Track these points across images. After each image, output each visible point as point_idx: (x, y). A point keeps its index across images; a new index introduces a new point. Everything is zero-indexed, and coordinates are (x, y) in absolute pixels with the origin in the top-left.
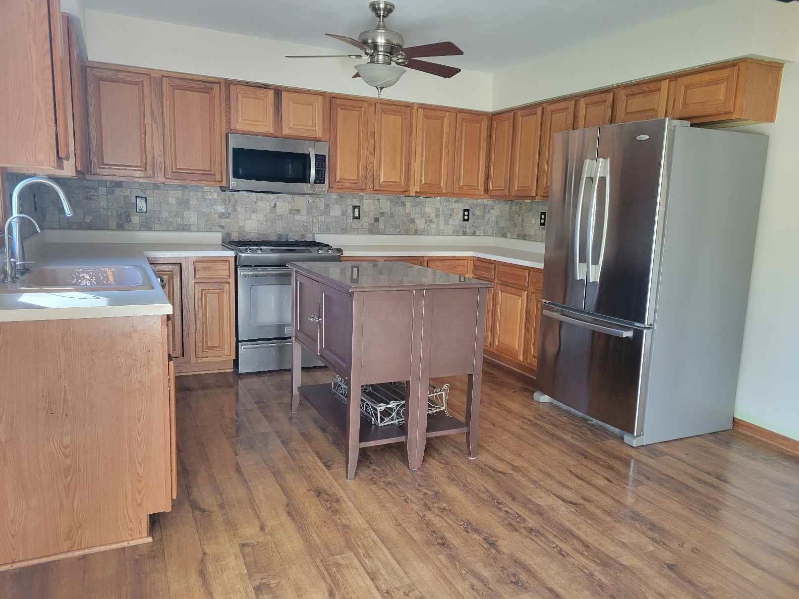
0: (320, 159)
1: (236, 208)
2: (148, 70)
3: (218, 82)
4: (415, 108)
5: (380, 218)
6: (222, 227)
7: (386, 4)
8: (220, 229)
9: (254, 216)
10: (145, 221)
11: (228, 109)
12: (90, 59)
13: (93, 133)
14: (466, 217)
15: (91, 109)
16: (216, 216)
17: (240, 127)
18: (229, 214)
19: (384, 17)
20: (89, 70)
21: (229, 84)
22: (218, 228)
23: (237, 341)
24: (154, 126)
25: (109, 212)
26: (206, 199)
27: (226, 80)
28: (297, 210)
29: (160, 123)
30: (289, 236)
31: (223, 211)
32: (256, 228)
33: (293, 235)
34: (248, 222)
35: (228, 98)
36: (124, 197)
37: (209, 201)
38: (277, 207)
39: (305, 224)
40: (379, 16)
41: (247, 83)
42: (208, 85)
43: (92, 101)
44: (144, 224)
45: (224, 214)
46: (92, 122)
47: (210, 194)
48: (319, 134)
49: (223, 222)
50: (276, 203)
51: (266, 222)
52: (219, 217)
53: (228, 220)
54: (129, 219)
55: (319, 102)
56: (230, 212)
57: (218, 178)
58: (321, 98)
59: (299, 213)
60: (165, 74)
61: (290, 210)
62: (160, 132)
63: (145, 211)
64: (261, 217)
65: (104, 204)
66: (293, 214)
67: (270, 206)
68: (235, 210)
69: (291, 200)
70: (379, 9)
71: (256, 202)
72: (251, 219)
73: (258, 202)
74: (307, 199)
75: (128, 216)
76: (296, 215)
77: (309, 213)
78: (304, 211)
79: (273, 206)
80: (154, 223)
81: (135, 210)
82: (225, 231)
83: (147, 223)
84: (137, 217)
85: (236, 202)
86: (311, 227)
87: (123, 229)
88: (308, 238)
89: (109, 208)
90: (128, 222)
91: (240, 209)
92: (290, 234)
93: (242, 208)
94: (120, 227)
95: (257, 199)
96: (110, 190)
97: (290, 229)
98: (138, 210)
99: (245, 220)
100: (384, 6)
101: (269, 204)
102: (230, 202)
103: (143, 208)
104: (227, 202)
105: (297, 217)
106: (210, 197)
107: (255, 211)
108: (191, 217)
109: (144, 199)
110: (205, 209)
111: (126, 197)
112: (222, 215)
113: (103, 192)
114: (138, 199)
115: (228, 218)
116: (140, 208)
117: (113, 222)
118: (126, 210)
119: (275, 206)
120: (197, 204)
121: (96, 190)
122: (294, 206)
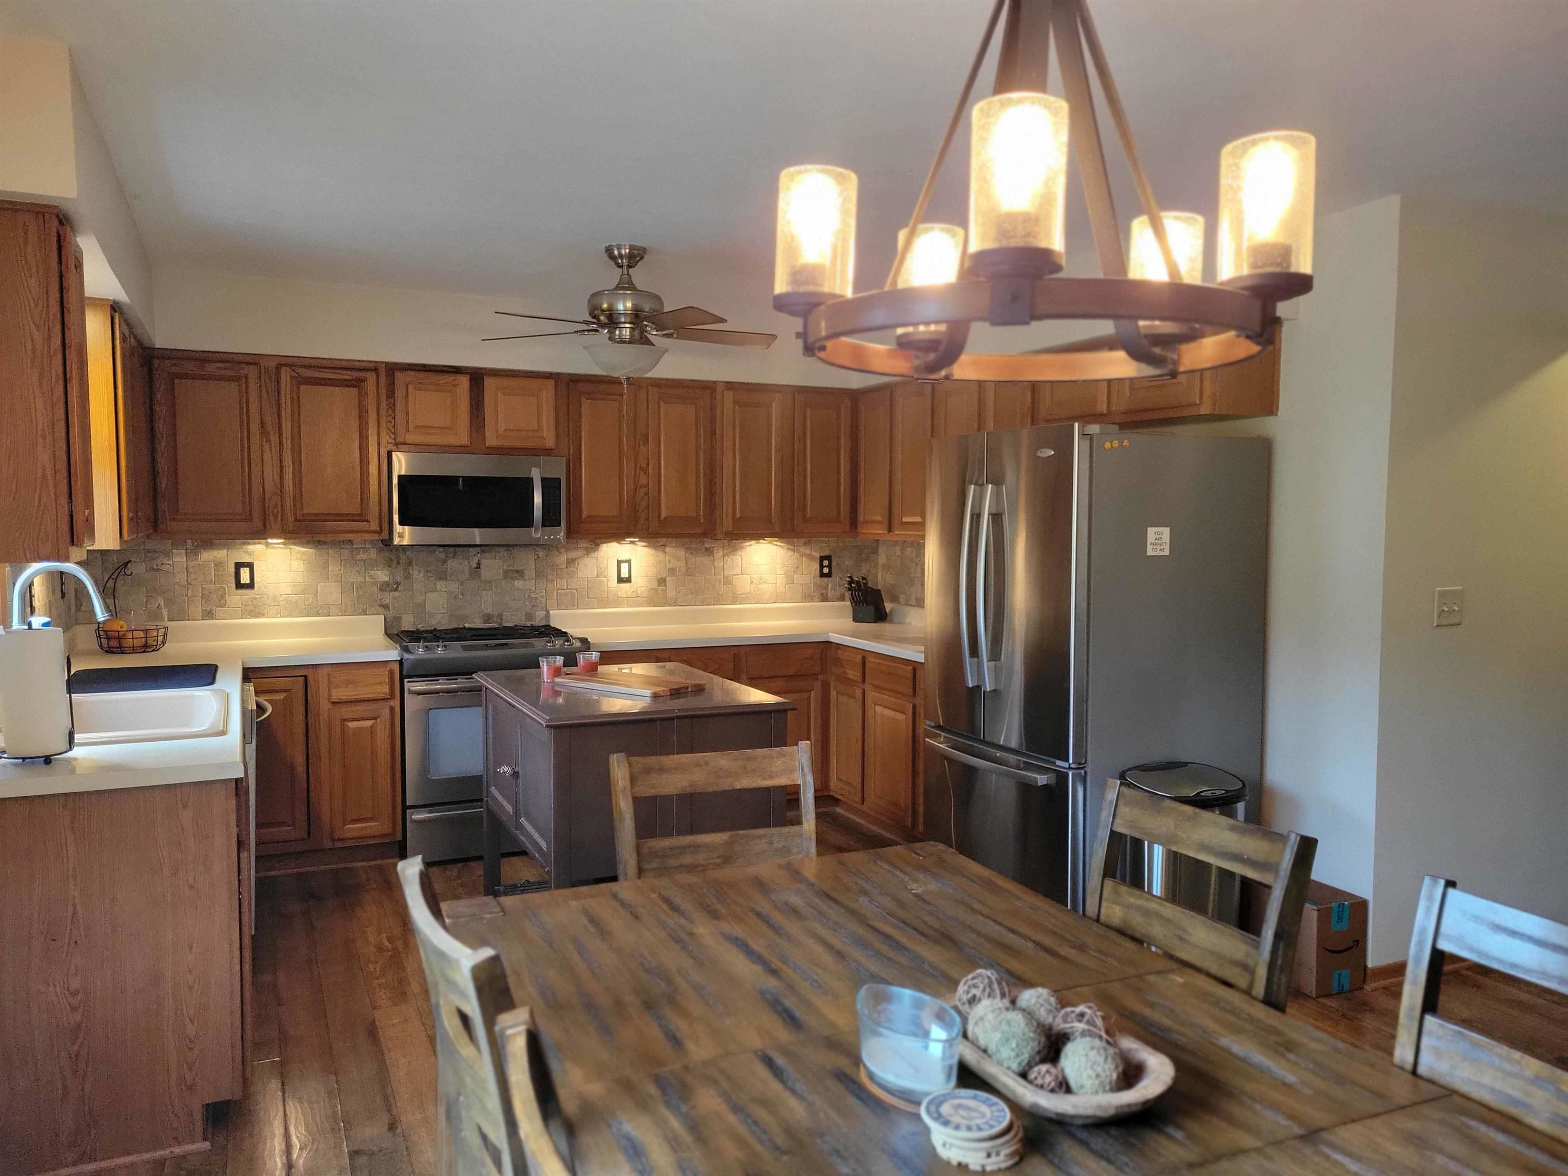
0: (551, 486)
1: (409, 573)
2: (253, 357)
3: (374, 368)
4: (719, 389)
5: (668, 579)
6: (386, 607)
7: (632, 248)
8: (381, 610)
9: (440, 585)
10: (250, 603)
11: (390, 412)
12: (157, 346)
13: (163, 464)
14: (826, 570)
15: (161, 426)
16: (375, 589)
17: (410, 438)
18: (398, 584)
19: (629, 267)
20: (156, 362)
21: (393, 369)
22: (378, 607)
23: (405, 808)
24: (266, 447)
25: (190, 591)
26: (356, 561)
27: (387, 364)
28: (518, 572)
29: (274, 439)
30: (505, 618)
31: (387, 579)
32: (445, 606)
33: (511, 615)
34: (432, 596)
35: (391, 394)
36: (216, 565)
37: (361, 563)
38: (482, 567)
39: (533, 595)
40: (621, 267)
41: (424, 366)
42: (356, 374)
43: (161, 411)
44: (249, 608)
45: (387, 584)
46: (162, 446)
47: (364, 552)
48: (550, 443)
49: (388, 598)
50: (479, 563)
51: (463, 595)
52: (381, 589)
53: (397, 594)
54: (223, 601)
55: (548, 391)
56: (399, 579)
57: (374, 525)
58: (551, 382)
59: (522, 576)
60: (283, 360)
61: (506, 573)
62: (276, 457)
63: (251, 586)
64: (453, 586)
65: (181, 577)
66: (512, 578)
67: (470, 566)
68: (408, 577)
69: (506, 554)
70: (621, 256)
71: (444, 562)
72: (436, 591)
73: (449, 561)
74: (535, 551)
75: (223, 596)
76: (516, 579)
77: (540, 575)
78: (530, 572)
79: (475, 565)
80: (266, 606)
81: (234, 585)
82: (391, 614)
83: (255, 606)
84: (237, 598)
85: (410, 563)
86: (544, 600)
87: (212, 618)
88: (538, 620)
89: (190, 584)
90: (221, 607)
91: (417, 574)
92: (506, 614)
93: (420, 572)
94: (209, 614)
95: (446, 556)
96: (193, 553)
97: (506, 604)
98: (239, 585)
99: (426, 593)
100: (627, 251)
101: (469, 563)
102: (398, 563)
103: (248, 582)
104: (394, 564)
105: (519, 584)
106: (364, 557)
107: (443, 576)
108: (331, 592)
109: (250, 566)
110: (355, 578)
111: (218, 565)
112: (384, 587)
113: (179, 559)
114: (239, 566)
115: (396, 590)
116: (242, 582)
117: (197, 608)
118: (218, 586)
119: (478, 567)
120: (340, 570)
121: (168, 555)
122: (512, 565)
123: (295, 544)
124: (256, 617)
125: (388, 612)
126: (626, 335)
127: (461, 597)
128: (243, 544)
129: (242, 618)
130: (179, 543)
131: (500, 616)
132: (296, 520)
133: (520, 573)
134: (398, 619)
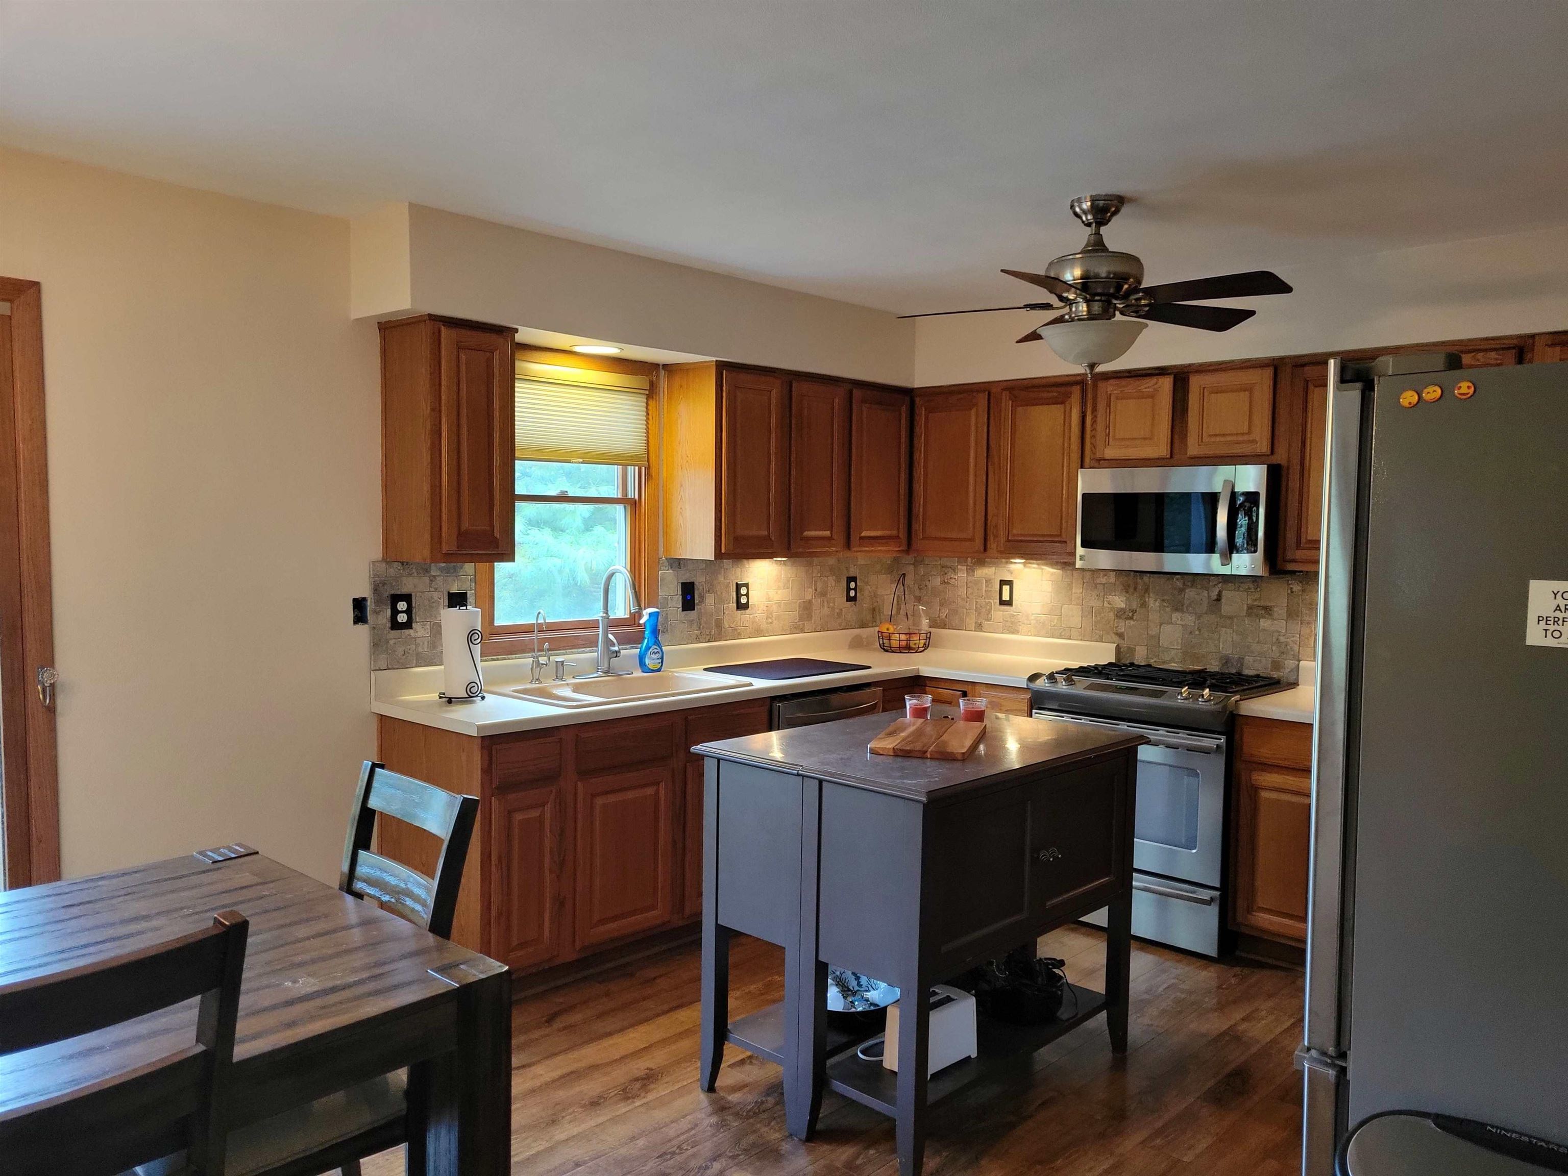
1: (1145, 601)
6: (1121, 635)
8: (1116, 638)
9: (1176, 616)
10: (1009, 620)
16: (1112, 615)
17: (1109, 453)
18: (1134, 612)
21: (1097, 380)
22: (1113, 636)
25: (967, 604)
27: (1092, 375)
30: (1246, 661)
31: (1123, 605)
32: (1180, 641)
33: (1254, 661)
34: (1167, 628)
36: (986, 581)
37: (1101, 587)
38: (1223, 600)
39: (1282, 639)
41: (1128, 371)
44: (1008, 624)
45: (1123, 611)
49: (1122, 626)
50: (1220, 591)
51: (1200, 630)
52: (1117, 616)
53: (1132, 622)
54: (989, 616)
55: (1265, 381)
56: (1134, 607)
59: (1270, 615)
61: (1250, 608)
63: (1009, 603)
64: (1190, 619)
65: (962, 592)
66: (1257, 616)
67: (1209, 597)
68: (1144, 605)
69: (1251, 586)
70: (1085, 212)
71: (1182, 591)
72: (1172, 623)
73: (1187, 591)
74: (1289, 585)
75: (989, 611)
76: (1263, 617)
77: (1292, 614)
78: (1280, 611)
79: (1216, 597)
80: (1020, 623)
81: (998, 601)
82: (1124, 644)
83: (1012, 622)
84: (1000, 613)
85: (1147, 590)
86: (1296, 648)
87: (981, 630)
88: (1287, 671)
89: (968, 598)
90: (988, 620)
91: (1153, 603)
92: (1248, 660)
93: (1156, 601)
94: (979, 627)
95: (1184, 584)
96: (970, 570)
97: (1248, 647)
98: (1002, 602)
99: (1161, 624)
100: (1089, 204)
101: (1208, 593)
102: (1135, 589)
103: (1008, 599)
104: (1131, 590)
105: (1264, 623)
106: (1104, 580)
107: (1178, 607)
108: (1074, 615)
109: (1010, 583)
110: (1096, 603)
111: (988, 581)
112: (1120, 614)
113: (962, 574)
114: (1003, 583)
115: (1131, 618)
116: (1004, 599)
117: (971, 621)
118: (987, 601)
119: (1219, 599)
120: (1082, 593)
121: (954, 570)
122: (1259, 599)
123: (1046, 565)
124: (1013, 633)
125: (1122, 642)
126: (1083, 311)
127: (1197, 633)
128: (1007, 563)
129: (1003, 633)
130: (962, 559)
131: (1241, 660)
132: (1008, 541)
133: (1267, 610)
134: (1131, 650)
